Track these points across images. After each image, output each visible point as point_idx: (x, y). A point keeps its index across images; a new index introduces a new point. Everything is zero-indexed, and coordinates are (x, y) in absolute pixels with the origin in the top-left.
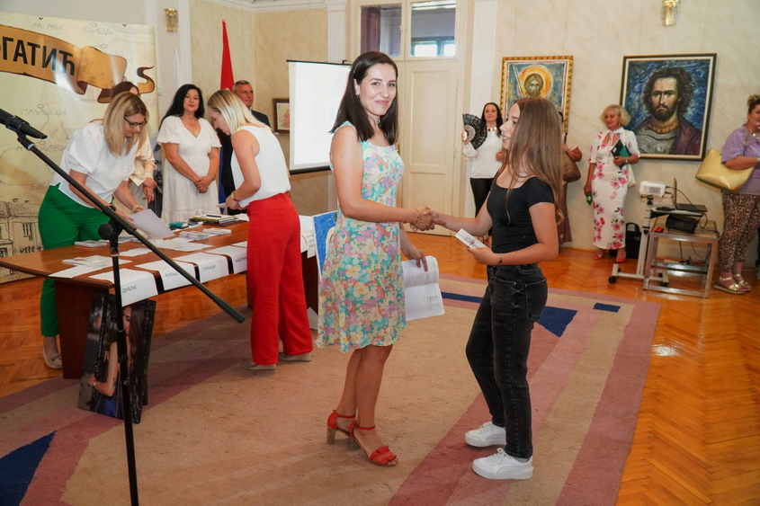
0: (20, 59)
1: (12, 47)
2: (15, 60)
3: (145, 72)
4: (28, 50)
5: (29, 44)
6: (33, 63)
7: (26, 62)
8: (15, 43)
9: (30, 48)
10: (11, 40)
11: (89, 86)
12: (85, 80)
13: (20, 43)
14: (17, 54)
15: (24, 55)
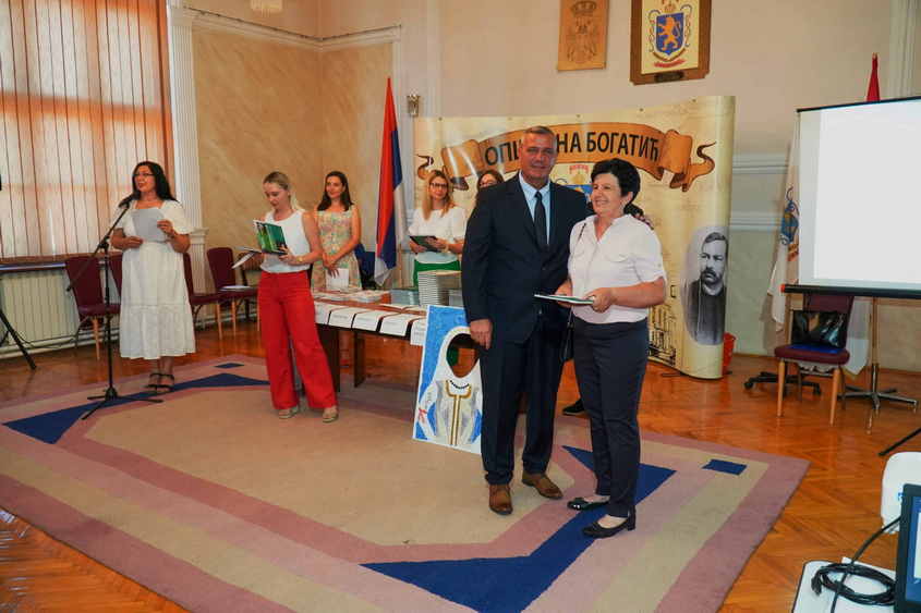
0: (623, 150)
1: (617, 140)
2: (619, 152)
3: (704, 151)
4: (630, 140)
5: (631, 136)
6: (633, 154)
7: (627, 153)
8: (620, 136)
9: (631, 139)
10: (617, 134)
11: (665, 171)
12: (664, 165)
13: (624, 135)
14: (621, 147)
15: (626, 147)
